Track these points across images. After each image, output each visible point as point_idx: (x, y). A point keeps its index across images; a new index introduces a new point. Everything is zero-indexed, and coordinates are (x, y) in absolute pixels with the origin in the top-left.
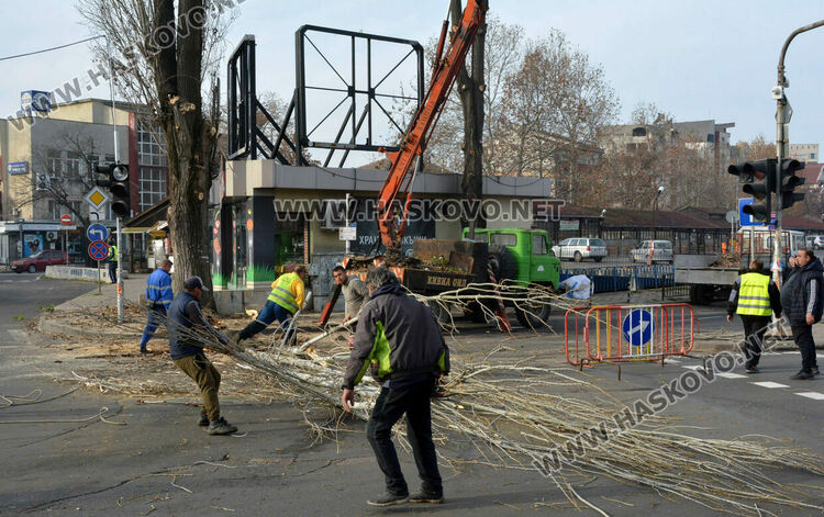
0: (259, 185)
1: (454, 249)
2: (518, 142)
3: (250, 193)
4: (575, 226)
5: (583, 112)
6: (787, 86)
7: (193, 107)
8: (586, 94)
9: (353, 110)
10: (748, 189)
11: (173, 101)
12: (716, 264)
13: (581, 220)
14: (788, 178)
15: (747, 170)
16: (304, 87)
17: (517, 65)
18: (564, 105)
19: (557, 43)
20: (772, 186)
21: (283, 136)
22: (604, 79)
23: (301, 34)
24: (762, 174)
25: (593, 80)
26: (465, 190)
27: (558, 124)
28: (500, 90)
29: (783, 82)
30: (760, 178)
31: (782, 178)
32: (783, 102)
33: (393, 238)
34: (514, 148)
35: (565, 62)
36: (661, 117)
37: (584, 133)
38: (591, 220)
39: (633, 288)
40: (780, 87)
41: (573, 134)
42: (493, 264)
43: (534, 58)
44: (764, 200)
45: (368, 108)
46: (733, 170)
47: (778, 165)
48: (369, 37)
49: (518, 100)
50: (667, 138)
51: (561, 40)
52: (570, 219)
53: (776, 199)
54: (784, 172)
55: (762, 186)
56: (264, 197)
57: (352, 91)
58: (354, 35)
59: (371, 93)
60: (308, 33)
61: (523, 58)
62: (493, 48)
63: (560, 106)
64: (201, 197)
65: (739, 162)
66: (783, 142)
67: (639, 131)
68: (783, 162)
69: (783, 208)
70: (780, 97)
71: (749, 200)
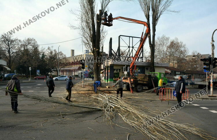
0: (111, 64)
1: (144, 76)
2: (169, 58)
3: (109, 65)
4: (179, 73)
5: (181, 52)
6: (214, 42)
7: (98, 50)
8: (182, 49)
9: (129, 51)
10: (204, 64)
11: (94, 49)
12: (204, 80)
13: (180, 72)
14: (214, 61)
15: (204, 60)
16: (120, 46)
17: (169, 44)
18: (178, 51)
19: (176, 40)
20: (210, 63)
21: (116, 55)
22: (186, 46)
23: (119, 37)
24: (208, 61)
25: (184, 46)
26: (151, 65)
27: (177, 54)
28: (166, 48)
29: (213, 41)
30: (208, 62)
31: (213, 61)
32: (213, 45)
33: (132, 73)
34: (168, 59)
35: (178, 43)
36: (199, 53)
37: (182, 56)
38: (182, 72)
39: (189, 85)
40: (212, 42)
41: (180, 56)
42: (153, 79)
43: (172, 43)
44: (208, 66)
45: (132, 50)
46: (201, 60)
47: (212, 59)
48: (133, 37)
49: (169, 50)
50: (200, 57)
51: (177, 39)
52: (178, 72)
53: (211, 66)
54: (213, 60)
55: (208, 63)
56: (112, 66)
57: (129, 47)
58: (130, 37)
59: (133, 47)
60: (121, 36)
61: (170, 42)
62: (164, 41)
63: (177, 51)
64: (99, 66)
65: (203, 58)
66: (213, 54)
67: (194, 56)
68: (213, 58)
69: (213, 68)
70: (212, 44)
71: (205, 66)
